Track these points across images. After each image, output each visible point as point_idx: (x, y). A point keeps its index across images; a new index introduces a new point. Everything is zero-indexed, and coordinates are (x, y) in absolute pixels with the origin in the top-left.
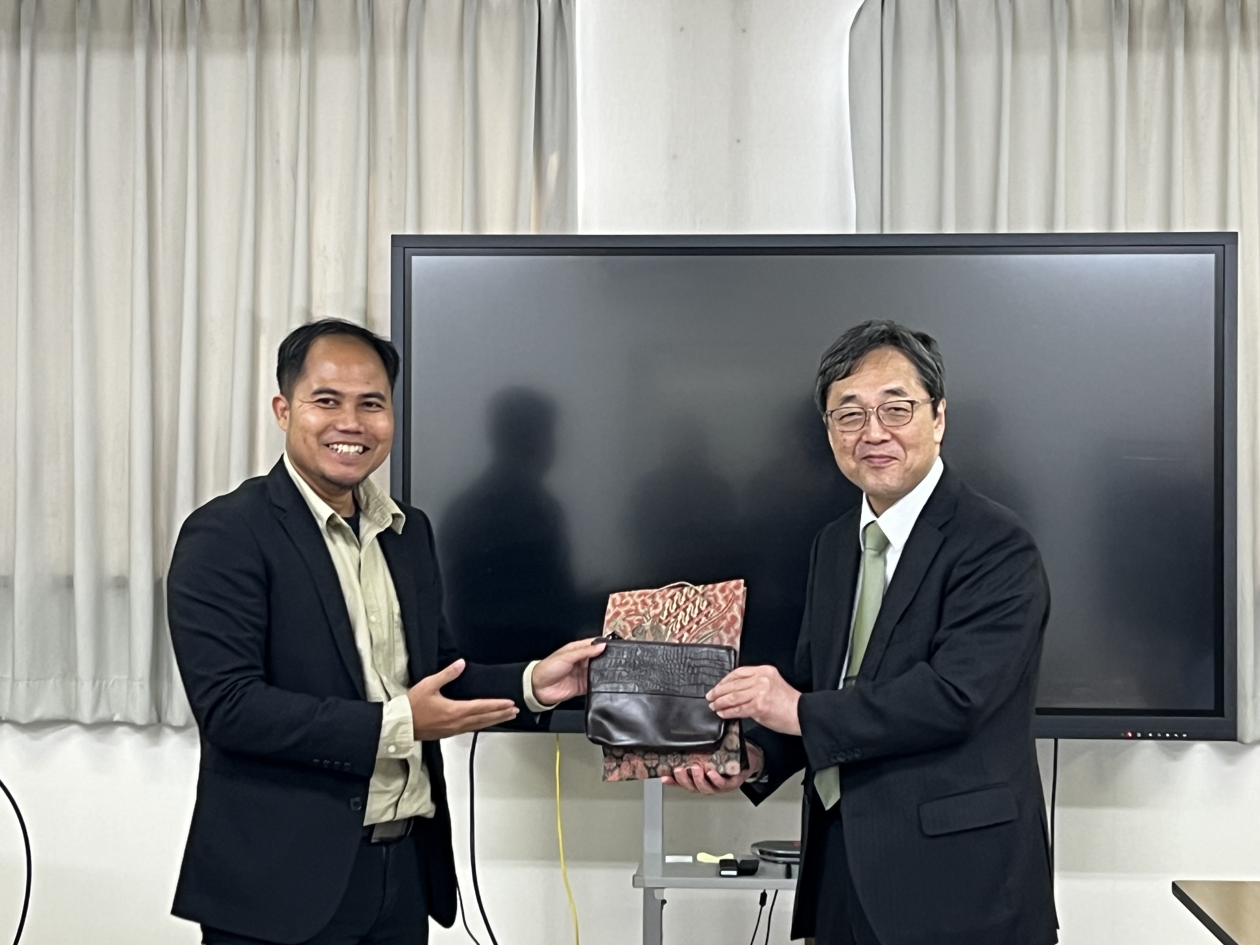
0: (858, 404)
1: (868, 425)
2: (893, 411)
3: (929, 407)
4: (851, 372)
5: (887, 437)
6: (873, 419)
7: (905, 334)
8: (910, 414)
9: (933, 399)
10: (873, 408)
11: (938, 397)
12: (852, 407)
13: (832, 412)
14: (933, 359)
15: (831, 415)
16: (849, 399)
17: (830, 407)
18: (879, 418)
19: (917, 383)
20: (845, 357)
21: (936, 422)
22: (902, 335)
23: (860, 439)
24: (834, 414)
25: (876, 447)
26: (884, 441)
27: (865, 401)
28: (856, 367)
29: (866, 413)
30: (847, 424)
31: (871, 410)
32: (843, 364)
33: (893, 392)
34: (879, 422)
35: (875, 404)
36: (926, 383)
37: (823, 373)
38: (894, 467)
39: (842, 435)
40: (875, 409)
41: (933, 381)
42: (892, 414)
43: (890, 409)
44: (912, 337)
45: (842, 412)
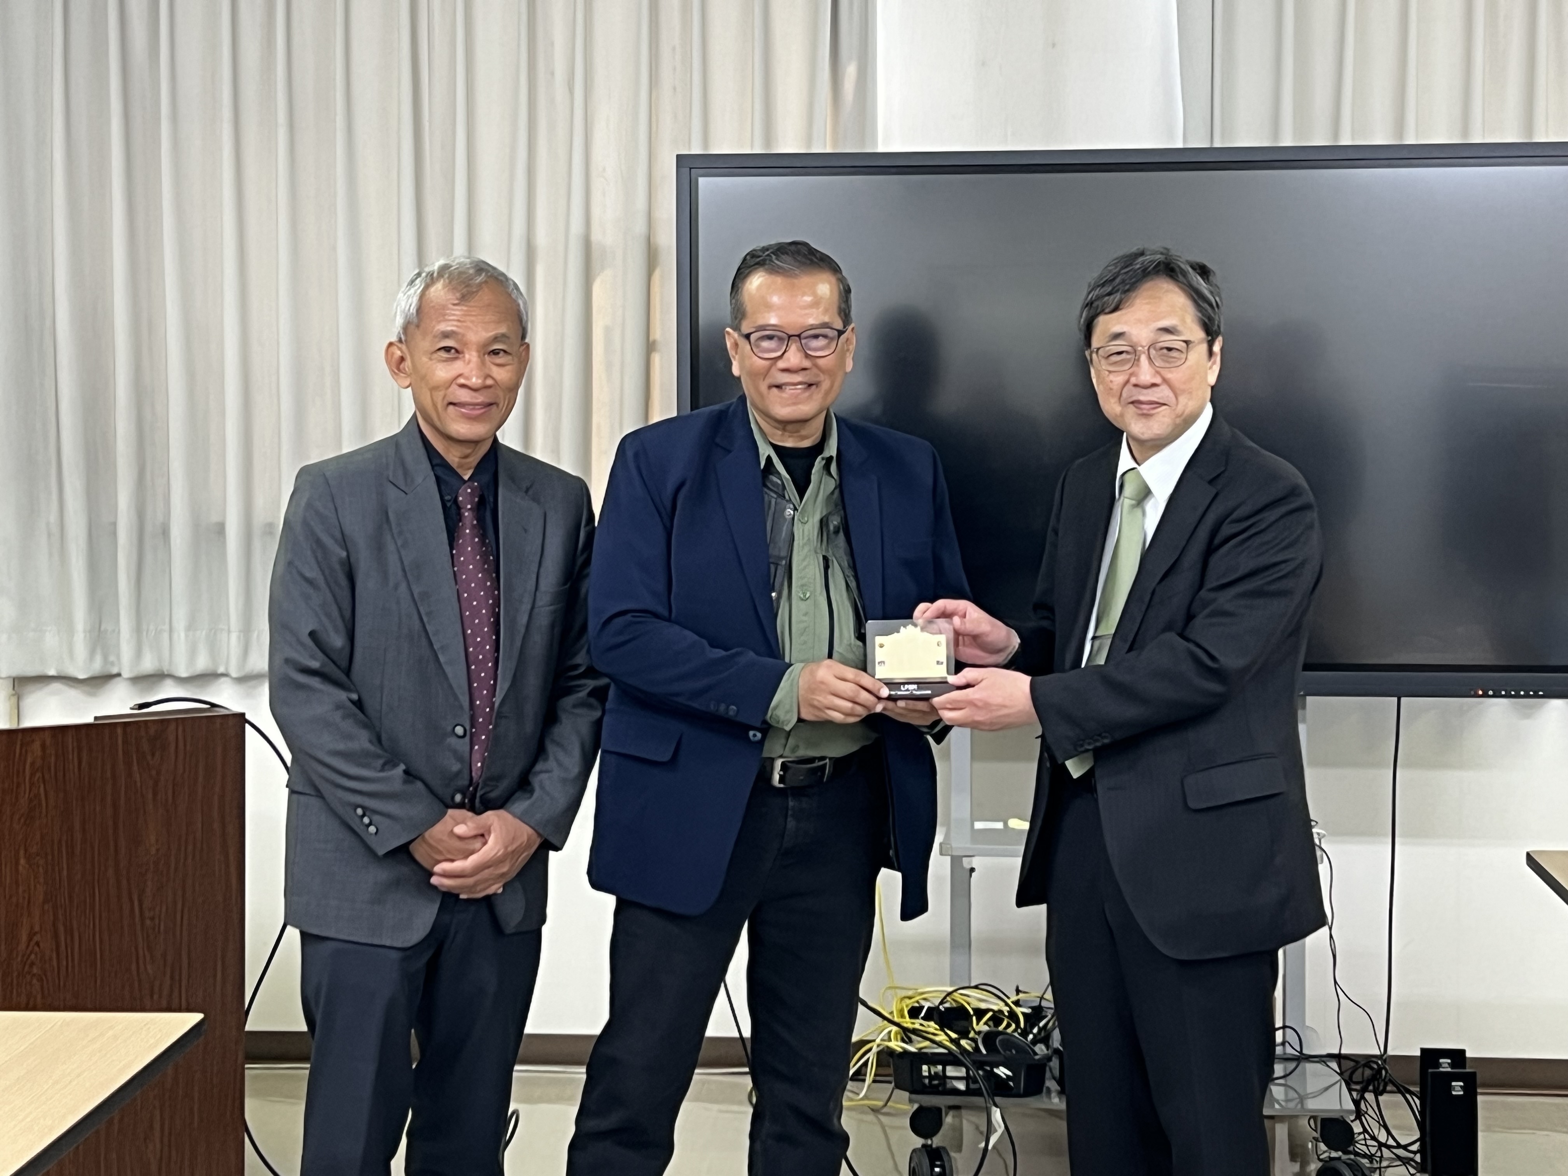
0: (1126, 342)
1: (1138, 366)
2: (1165, 351)
3: (1204, 347)
4: (1121, 307)
5: (1158, 380)
6: (1144, 359)
7: (1183, 266)
8: (1184, 356)
9: (1210, 338)
10: (1143, 347)
11: (1214, 336)
12: (1119, 345)
13: (1098, 349)
14: (1212, 293)
15: (1097, 352)
16: (1118, 336)
17: (1095, 343)
18: (1150, 358)
19: (1193, 321)
20: (1116, 289)
21: (1210, 364)
22: (1179, 267)
23: (1127, 382)
24: (1100, 352)
25: (1145, 391)
26: (1154, 385)
27: (1135, 339)
28: (1126, 302)
29: (1135, 351)
30: (1115, 363)
31: (1140, 348)
32: (1112, 297)
33: (1167, 330)
34: (1150, 363)
35: (1145, 343)
36: (1204, 320)
37: (1089, 304)
38: (1163, 413)
39: (1108, 375)
40: (1146, 348)
41: (1210, 319)
42: (1163, 355)
43: (1162, 349)
44: (1190, 270)
45: (1110, 350)
